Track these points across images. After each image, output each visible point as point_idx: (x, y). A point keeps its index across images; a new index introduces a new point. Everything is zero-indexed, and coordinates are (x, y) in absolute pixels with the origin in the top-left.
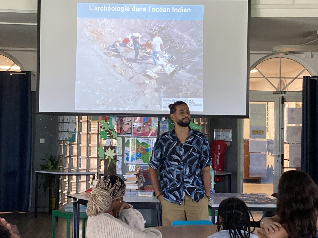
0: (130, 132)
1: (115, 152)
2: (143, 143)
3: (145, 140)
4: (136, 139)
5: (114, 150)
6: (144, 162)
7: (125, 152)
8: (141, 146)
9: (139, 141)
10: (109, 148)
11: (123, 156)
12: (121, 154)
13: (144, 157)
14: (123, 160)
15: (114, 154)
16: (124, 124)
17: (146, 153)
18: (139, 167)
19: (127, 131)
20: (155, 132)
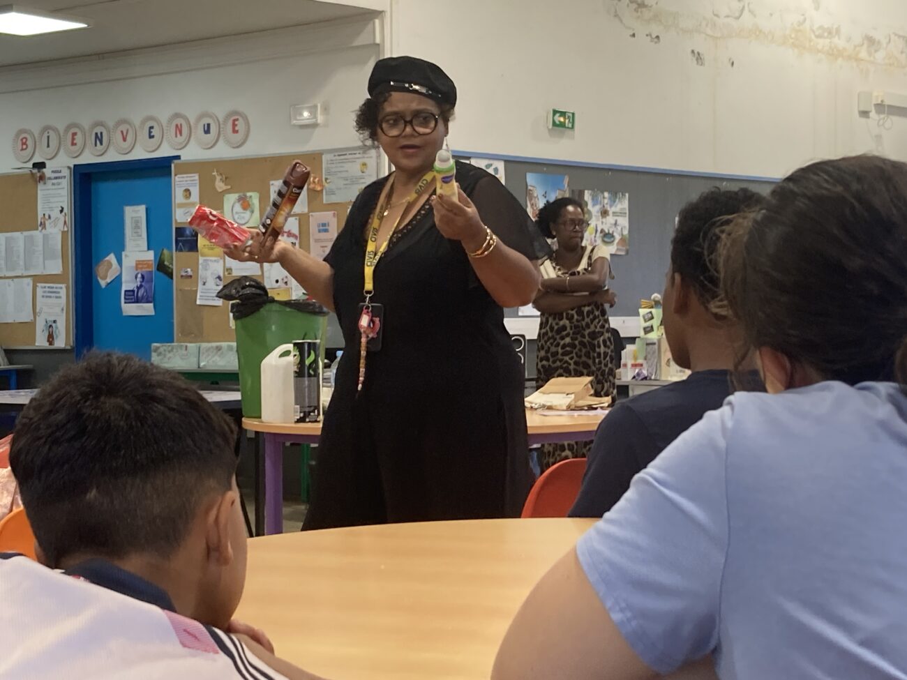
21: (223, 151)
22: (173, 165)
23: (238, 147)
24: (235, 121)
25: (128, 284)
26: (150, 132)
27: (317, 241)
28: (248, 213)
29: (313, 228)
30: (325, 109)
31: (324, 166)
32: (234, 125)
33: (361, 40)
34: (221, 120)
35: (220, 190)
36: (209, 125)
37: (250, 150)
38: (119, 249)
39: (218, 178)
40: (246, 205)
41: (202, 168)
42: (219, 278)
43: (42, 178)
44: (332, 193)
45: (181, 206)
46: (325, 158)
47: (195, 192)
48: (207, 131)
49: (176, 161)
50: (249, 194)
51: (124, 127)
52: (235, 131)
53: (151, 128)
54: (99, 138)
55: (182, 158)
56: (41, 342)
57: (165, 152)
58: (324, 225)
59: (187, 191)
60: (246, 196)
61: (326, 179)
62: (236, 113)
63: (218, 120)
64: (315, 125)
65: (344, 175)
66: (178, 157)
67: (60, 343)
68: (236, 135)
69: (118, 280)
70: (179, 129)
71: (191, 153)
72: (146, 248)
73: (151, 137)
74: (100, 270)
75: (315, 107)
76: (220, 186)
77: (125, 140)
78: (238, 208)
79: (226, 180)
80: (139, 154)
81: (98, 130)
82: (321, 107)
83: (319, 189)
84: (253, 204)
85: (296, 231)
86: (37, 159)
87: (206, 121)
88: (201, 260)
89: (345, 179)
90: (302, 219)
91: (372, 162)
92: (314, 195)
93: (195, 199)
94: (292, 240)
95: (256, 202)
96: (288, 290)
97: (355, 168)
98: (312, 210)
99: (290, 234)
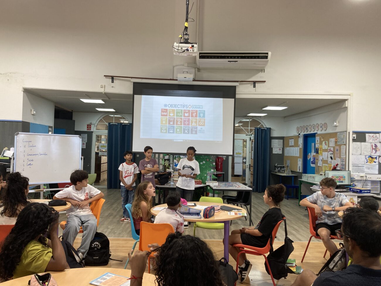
1: (169, 162)
5: (169, 161)
7: (174, 162)
10: (167, 161)
11: (173, 164)
12: (172, 163)
14: (173, 166)
15: (169, 163)
21: (323, 132)
23: (325, 131)
24: (325, 125)
25: (312, 160)
27: (336, 153)
29: (336, 150)
30: (338, 122)
31: (338, 136)
33: (344, 106)
34: (323, 125)
37: (327, 132)
38: (311, 152)
39: (322, 138)
41: (320, 135)
42: (321, 160)
43: (299, 137)
44: (339, 142)
45: (317, 144)
46: (338, 134)
47: (319, 140)
48: (321, 127)
49: (317, 134)
51: (310, 126)
52: (325, 127)
53: (314, 126)
54: (307, 129)
56: (298, 171)
57: (315, 132)
58: (337, 149)
61: (338, 139)
62: (325, 123)
64: (337, 126)
66: (317, 133)
67: (301, 171)
69: (310, 159)
70: (317, 127)
71: (319, 132)
72: (314, 152)
73: (314, 128)
74: (308, 156)
75: (336, 122)
76: (322, 140)
77: (310, 129)
78: (325, 145)
80: (312, 132)
81: (307, 127)
85: (333, 151)
86: (299, 133)
87: (321, 125)
88: (319, 155)
89: (341, 139)
90: (334, 148)
91: (345, 135)
92: (336, 142)
93: (319, 142)
94: (332, 153)
95: (327, 143)
96: (331, 164)
97: (342, 136)
98: (335, 146)
99: (332, 151)
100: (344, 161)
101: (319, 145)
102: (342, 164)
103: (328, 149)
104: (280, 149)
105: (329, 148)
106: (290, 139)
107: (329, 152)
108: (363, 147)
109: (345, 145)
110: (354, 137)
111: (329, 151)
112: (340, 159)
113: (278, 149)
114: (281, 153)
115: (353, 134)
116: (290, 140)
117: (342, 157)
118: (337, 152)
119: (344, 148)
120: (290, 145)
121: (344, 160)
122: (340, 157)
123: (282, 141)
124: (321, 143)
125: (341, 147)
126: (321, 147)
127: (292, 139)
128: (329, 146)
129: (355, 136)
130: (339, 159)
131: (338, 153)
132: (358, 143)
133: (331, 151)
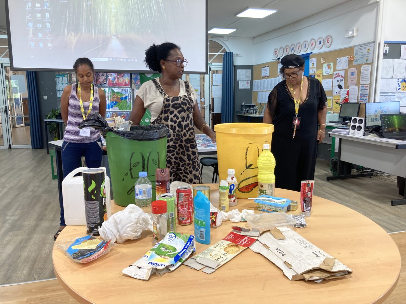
0: (105, 83)
2: (118, 93)
3: (119, 90)
4: (112, 89)
6: (120, 109)
8: (116, 95)
9: (114, 90)
13: (120, 105)
16: (99, 75)
17: (121, 102)
18: (116, 114)
19: (103, 81)
20: (128, 82)
21: (324, 50)
22: (310, 56)
23: (328, 47)
24: (329, 39)
26: (305, 46)
27: (350, 78)
28: (330, 70)
29: (349, 74)
30: (357, 30)
31: (355, 51)
32: (328, 40)
33: (372, 2)
34: (324, 39)
35: (322, 63)
36: (321, 41)
37: (333, 48)
39: (322, 58)
40: (329, 67)
41: (317, 55)
44: (357, 61)
45: (312, 68)
46: (355, 48)
47: (315, 63)
48: (320, 43)
49: (311, 54)
50: (330, 63)
51: (298, 45)
52: (328, 42)
53: (306, 44)
54: (293, 49)
55: (313, 53)
57: (308, 51)
58: (353, 73)
59: (313, 63)
60: (329, 64)
61: (355, 56)
62: (328, 36)
63: (323, 39)
64: (353, 37)
65: (362, 54)
68: (328, 43)
70: (313, 44)
73: (305, 47)
75: (353, 30)
76: (322, 61)
77: (299, 49)
78: (327, 68)
79: (324, 59)
80: (302, 53)
81: (292, 46)
82: (356, 29)
83: (352, 60)
84: (331, 67)
85: (344, 76)
86: (278, 57)
87: (320, 40)
89: (361, 55)
90: (346, 71)
91: (372, 48)
92: (350, 62)
93: (315, 66)
94: (342, 78)
95: (332, 66)
96: (339, 96)
97: (365, 51)
98: (349, 68)
99: (342, 76)
100: (367, 90)
101: (315, 70)
102: (361, 94)
103: (333, 74)
104: (248, 82)
105: (335, 73)
106: (263, 67)
107: (336, 79)
108: (396, 66)
109: (371, 64)
110: (386, 51)
111: (335, 77)
112: (359, 87)
113: (246, 82)
114: (249, 87)
115: (384, 46)
116: (263, 69)
117: (361, 83)
118: (352, 76)
119: (368, 69)
120: (263, 75)
121: (368, 88)
122: (358, 84)
123: (250, 71)
124: (320, 66)
125: (362, 68)
126: (319, 72)
127: (266, 67)
128: (335, 70)
129: (387, 48)
130: (357, 87)
131: (355, 78)
132: (390, 60)
133: (339, 76)
